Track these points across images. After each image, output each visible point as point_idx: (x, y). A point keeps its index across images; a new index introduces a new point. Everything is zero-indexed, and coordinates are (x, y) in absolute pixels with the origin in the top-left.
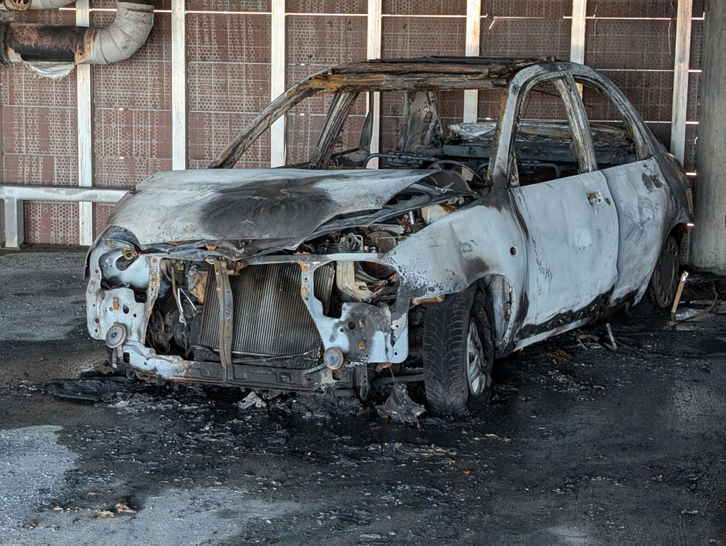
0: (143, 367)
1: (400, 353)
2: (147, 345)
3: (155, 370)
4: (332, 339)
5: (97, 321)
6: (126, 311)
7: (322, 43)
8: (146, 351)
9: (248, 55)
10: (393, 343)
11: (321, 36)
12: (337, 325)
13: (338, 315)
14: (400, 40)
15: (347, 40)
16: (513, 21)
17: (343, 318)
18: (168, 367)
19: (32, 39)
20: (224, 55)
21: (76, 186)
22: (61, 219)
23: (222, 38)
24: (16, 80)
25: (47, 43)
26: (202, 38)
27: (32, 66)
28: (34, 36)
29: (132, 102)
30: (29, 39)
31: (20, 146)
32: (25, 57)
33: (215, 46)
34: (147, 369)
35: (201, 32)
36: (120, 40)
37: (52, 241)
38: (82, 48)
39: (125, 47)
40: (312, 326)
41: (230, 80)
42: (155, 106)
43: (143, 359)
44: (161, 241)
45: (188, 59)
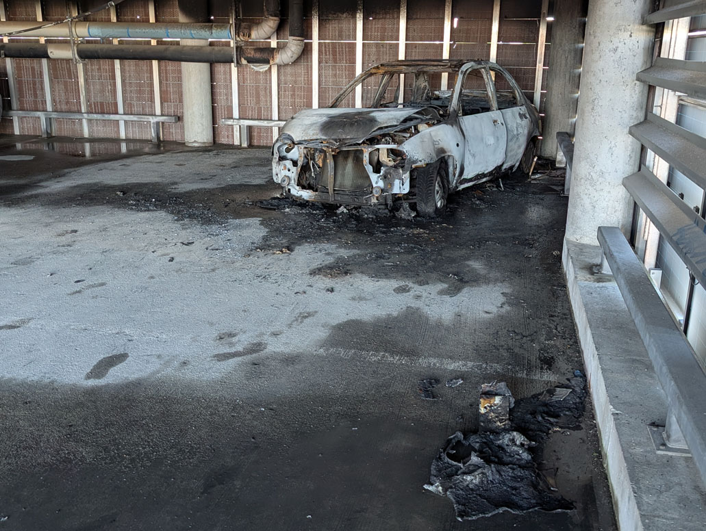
0: (296, 195)
1: (406, 189)
2: (298, 185)
3: (301, 196)
4: (377, 183)
5: (277, 175)
6: (289, 170)
7: (379, 55)
8: (298, 188)
9: (346, 61)
10: (403, 185)
11: (378, 52)
12: (379, 177)
13: (380, 173)
14: (413, 54)
15: (390, 53)
16: (464, 44)
17: (381, 174)
18: (306, 195)
19: (252, 54)
20: (335, 61)
21: (271, 120)
22: (265, 134)
23: (334, 54)
24: (245, 73)
25: (258, 55)
26: (326, 53)
27: (251, 66)
28: (253, 52)
29: (295, 82)
30: (251, 54)
31: (248, 102)
32: (248, 62)
33: (331, 57)
34: (298, 195)
35: (325, 50)
36: (289, 54)
37: (262, 145)
38: (273, 57)
39: (292, 57)
40: (368, 177)
41: (338, 72)
42: (305, 84)
43: (296, 191)
44: (303, 139)
45: (319, 63)
